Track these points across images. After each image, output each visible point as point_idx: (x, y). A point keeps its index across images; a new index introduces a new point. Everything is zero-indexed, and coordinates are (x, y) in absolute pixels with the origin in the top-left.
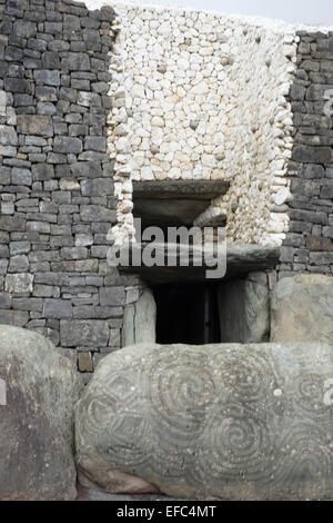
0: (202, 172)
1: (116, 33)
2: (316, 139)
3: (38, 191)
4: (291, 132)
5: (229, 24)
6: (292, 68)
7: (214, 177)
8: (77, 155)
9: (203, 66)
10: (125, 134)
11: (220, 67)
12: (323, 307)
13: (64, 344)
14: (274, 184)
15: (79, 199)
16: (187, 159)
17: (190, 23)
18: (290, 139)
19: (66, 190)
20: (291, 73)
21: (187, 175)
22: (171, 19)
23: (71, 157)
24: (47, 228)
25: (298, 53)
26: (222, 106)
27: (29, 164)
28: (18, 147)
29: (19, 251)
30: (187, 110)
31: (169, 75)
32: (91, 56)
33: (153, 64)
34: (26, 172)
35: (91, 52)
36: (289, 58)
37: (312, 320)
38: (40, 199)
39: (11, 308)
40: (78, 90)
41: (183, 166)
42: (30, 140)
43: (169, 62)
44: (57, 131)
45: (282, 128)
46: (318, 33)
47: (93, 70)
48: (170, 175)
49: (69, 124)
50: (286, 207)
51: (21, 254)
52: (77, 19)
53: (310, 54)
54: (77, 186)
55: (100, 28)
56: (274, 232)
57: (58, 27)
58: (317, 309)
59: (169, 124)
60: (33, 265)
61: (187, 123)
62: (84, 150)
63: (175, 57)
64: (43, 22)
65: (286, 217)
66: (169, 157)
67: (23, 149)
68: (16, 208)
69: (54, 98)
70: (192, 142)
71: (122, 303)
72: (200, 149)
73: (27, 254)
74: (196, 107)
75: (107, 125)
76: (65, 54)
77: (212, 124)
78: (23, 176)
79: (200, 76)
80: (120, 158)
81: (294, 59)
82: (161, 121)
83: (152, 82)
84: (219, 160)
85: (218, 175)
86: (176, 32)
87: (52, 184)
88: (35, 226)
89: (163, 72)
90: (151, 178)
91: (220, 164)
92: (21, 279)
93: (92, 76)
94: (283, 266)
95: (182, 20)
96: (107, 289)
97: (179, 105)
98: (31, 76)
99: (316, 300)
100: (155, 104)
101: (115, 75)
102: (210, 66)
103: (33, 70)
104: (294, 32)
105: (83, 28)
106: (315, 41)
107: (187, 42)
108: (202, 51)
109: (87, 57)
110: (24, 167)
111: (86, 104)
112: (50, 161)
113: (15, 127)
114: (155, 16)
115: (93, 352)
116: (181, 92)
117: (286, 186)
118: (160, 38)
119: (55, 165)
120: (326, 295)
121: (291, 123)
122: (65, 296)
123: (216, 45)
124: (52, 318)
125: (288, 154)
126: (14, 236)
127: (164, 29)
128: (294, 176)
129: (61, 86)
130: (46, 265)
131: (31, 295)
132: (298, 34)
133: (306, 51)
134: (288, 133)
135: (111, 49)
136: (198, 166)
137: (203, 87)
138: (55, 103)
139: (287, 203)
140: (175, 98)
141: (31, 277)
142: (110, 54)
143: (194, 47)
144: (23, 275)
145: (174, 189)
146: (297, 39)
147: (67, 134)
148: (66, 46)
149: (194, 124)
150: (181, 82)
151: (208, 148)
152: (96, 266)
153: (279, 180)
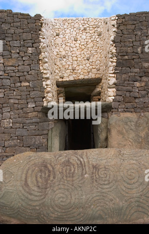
0: (92, 76)
1: (42, 24)
2: (126, 57)
3: (13, 87)
4: (115, 55)
5: (100, 21)
6: (115, 29)
7: (96, 77)
8: (28, 72)
9: (91, 37)
10: (46, 62)
11: (97, 37)
12: (129, 126)
13: (25, 146)
14: (110, 77)
15: (29, 89)
16: (86, 71)
17: (86, 22)
18: (115, 58)
19: (24, 86)
20: (115, 31)
21: (86, 77)
22: (79, 22)
23: (25, 73)
24: (17, 101)
25: (117, 23)
26: (98, 51)
27: (9, 77)
28: (5, 71)
29: (6, 111)
30: (85, 54)
31: (79, 42)
32: (32, 34)
33: (73, 38)
34: (8, 80)
35: (32, 32)
36: (114, 26)
37: (125, 132)
38: (14, 91)
39: (4, 133)
40: (27, 47)
41: (85, 74)
42: (8, 68)
43: (79, 37)
44: (20, 64)
45: (112, 54)
46: (125, 14)
47: (33, 39)
48: (80, 78)
49: (24, 61)
50: (114, 86)
51: (7, 112)
52: (26, 20)
53: (122, 23)
54: (28, 84)
55: (35, 22)
56: (110, 96)
57: (19, 24)
58: (127, 127)
59: (79, 59)
60: (12, 116)
61: (85, 58)
62: (31, 70)
63: (81, 35)
64: (13, 23)
65: (114, 90)
66: (79, 71)
67: (6, 72)
68: (4, 94)
69: (18, 51)
70: (88, 65)
71: (48, 129)
72: (91, 67)
73: (9, 112)
74: (89, 52)
75: (40, 60)
76: (21, 34)
77: (95, 58)
78: (7, 82)
79: (90, 41)
80: (45, 72)
81: (116, 26)
82: (76, 58)
83: (72, 45)
84: (98, 70)
85: (98, 76)
86: (81, 26)
87: (19, 84)
88: (12, 101)
89: (76, 41)
90: (73, 79)
91: (98, 72)
92: (7, 122)
93: (33, 41)
94: (114, 110)
95: (83, 22)
96: (41, 123)
97: (82, 52)
98: (8, 44)
99: (126, 123)
100: (74, 52)
101: (42, 40)
102: (94, 37)
103: (9, 41)
104: (115, 15)
105: (28, 23)
106: (124, 18)
107: (85, 29)
108: (90, 32)
109: (30, 34)
110: (7, 79)
111: (31, 52)
112: (17, 75)
113: (3, 64)
114: (73, 21)
115: (36, 148)
116: (83, 47)
117: (114, 77)
118: (75, 29)
119: (19, 77)
120: (130, 121)
121: (115, 51)
122: (24, 127)
123: (96, 29)
124: (19, 136)
125: (115, 64)
126: (4, 105)
127: (76, 25)
128: (117, 73)
129: (20, 47)
130: (17, 116)
131: (11, 128)
132: (117, 16)
133: (120, 22)
134: (114, 56)
135: (40, 30)
136: (90, 74)
137: (91, 44)
138: (18, 53)
139: (114, 84)
140: (81, 50)
141: (11, 121)
142: (40, 32)
143: (88, 31)
144: (8, 120)
145: (80, 83)
146: (117, 18)
147: (24, 65)
148: (22, 31)
149: (88, 58)
150: (83, 44)
151: (93, 67)
152: (36, 115)
153: (111, 75)
